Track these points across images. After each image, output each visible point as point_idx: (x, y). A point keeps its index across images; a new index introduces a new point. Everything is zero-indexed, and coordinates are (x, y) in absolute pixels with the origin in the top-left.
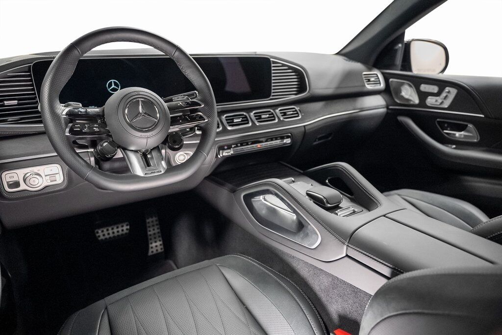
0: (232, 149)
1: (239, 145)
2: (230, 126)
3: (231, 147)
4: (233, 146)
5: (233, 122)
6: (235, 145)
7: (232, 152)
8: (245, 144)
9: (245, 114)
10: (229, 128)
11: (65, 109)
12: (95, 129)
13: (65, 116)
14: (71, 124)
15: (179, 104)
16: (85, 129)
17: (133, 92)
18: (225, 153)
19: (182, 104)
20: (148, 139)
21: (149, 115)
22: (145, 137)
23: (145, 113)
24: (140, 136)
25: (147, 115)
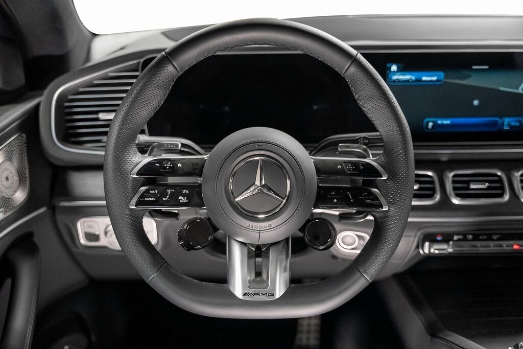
0: (451, 243)
1: (470, 237)
2: (457, 195)
3: (452, 239)
4: (456, 238)
5: (469, 189)
6: (460, 237)
7: (450, 250)
8: (485, 237)
9: (499, 174)
10: (456, 201)
11: (141, 162)
12: (181, 199)
13: (136, 176)
14: (143, 188)
15: (339, 167)
16: (164, 199)
17: (251, 143)
18: (435, 249)
19: (346, 167)
20: (261, 232)
21: (270, 189)
22: (256, 229)
23: (263, 185)
24: (247, 226)
25: (265, 190)
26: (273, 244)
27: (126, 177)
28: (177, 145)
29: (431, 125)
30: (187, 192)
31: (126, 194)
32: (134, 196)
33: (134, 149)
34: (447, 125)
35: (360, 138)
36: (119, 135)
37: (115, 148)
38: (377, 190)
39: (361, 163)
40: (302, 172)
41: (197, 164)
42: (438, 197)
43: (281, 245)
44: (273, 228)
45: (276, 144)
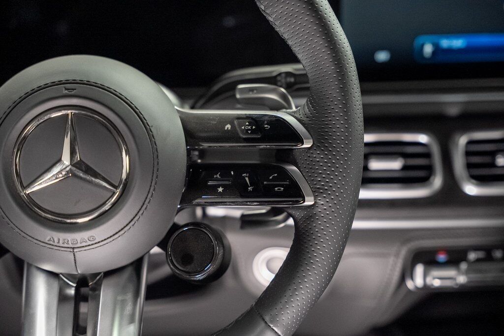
0: (464, 266)
1: (498, 254)
3: (465, 259)
4: (472, 256)
5: (493, 165)
6: (481, 254)
7: (462, 279)
10: (471, 189)
15: (228, 126)
17: (54, 84)
18: (434, 278)
19: (240, 127)
20: (75, 250)
21: (89, 170)
22: (66, 245)
23: (78, 163)
24: (48, 241)
25: (81, 172)
26: (109, 274)
29: (428, 49)
34: (459, 51)
35: (280, 74)
38: (294, 168)
39: (266, 118)
40: (151, 136)
42: (437, 182)
44: (99, 242)
45: (101, 86)
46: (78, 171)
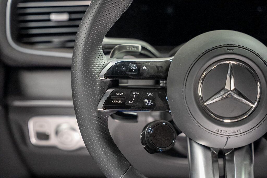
11: (107, 64)
12: (146, 102)
13: (103, 79)
14: (110, 91)
16: (130, 102)
17: (221, 46)
20: (229, 137)
21: (240, 94)
22: (224, 134)
24: (215, 131)
25: (236, 95)
26: (237, 149)
27: (95, 79)
28: (137, 47)
30: (152, 95)
31: (94, 96)
32: (101, 98)
33: (101, 51)
36: (89, 37)
37: (84, 50)
41: (161, 67)
43: (244, 151)
44: (242, 133)
45: (246, 48)
46: (234, 94)
